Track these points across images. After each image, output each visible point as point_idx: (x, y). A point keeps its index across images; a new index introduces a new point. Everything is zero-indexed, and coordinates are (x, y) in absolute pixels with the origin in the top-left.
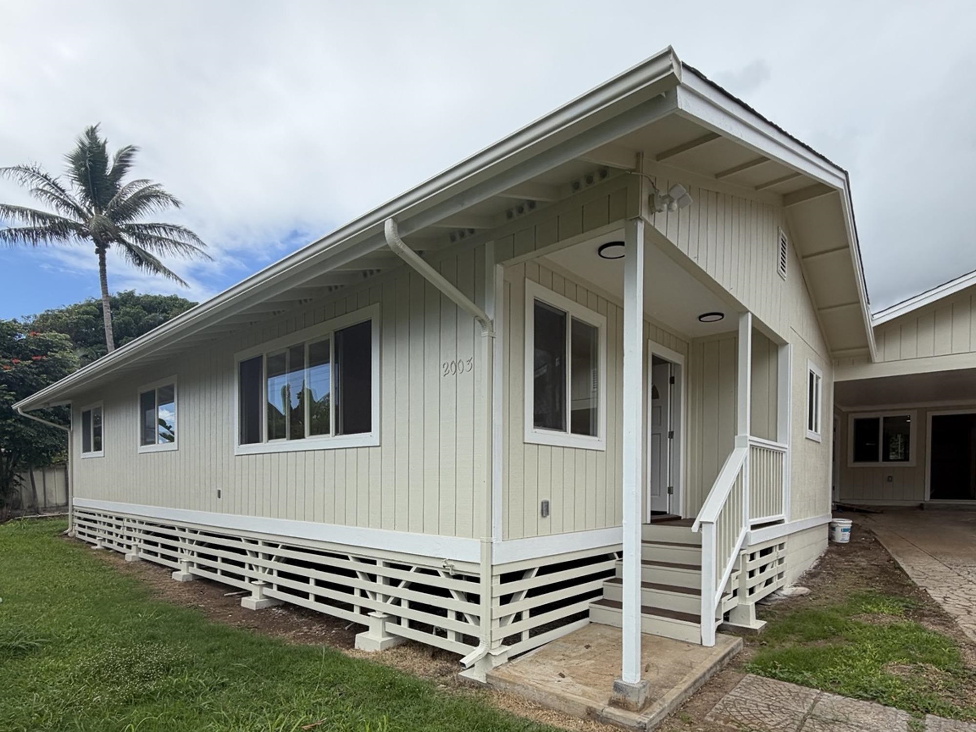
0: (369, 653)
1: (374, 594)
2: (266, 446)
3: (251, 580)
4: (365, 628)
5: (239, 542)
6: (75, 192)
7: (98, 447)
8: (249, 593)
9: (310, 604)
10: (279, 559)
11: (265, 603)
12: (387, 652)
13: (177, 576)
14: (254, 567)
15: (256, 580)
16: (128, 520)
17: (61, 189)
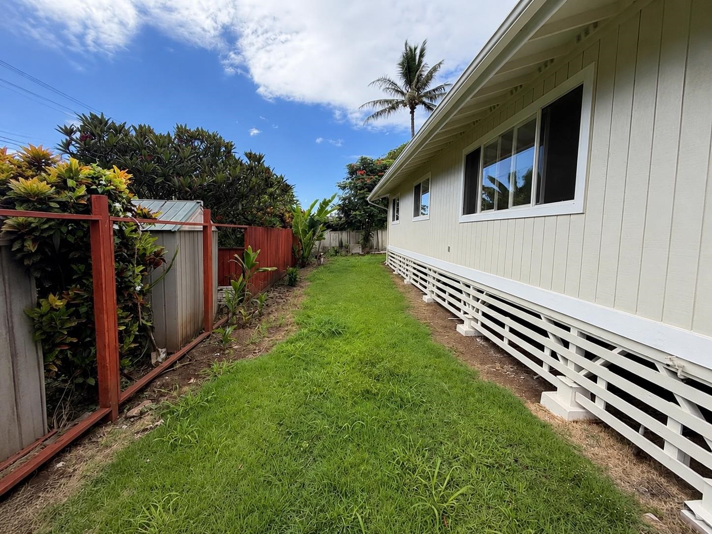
0: (553, 417)
1: (565, 359)
2: (480, 215)
3: (465, 313)
4: (554, 389)
5: (459, 284)
6: (401, 83)
7: (397, 219)
8: (462, 322)
9: (504, 345)
10: (484, 303)
11: (472, 333)
12: (575, 425)
13: (426, 299)
14: (467, 304)
15: (468, 314)
16: (407, 260)
17: (395, 84)
